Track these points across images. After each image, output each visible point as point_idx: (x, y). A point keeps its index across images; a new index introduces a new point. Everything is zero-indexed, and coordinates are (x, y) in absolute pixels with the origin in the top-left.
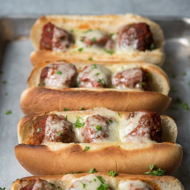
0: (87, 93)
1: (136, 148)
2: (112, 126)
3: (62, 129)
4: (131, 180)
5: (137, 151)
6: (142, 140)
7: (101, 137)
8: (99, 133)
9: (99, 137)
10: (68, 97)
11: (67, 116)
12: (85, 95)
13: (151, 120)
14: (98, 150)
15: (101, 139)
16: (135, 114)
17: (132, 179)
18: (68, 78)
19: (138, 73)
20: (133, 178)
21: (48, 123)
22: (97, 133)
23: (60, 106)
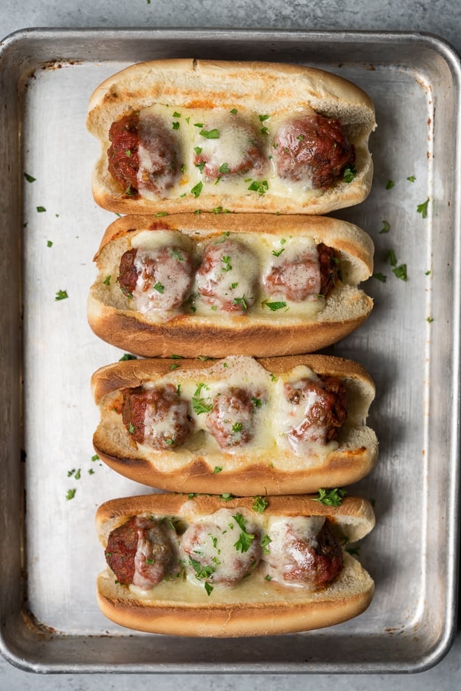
0: (214, 334)
1: (299, 468)
2: (259, 414)
3: (173, 431)
4: (290, 518)
5: (301, 474)
6: (310, 450)
7: (241, 444)
8: (238, 436)
9: (237, 443)
10: (180, 342)
11: (179, 386)
12: (211, 339)
13: (329, 416)
14: (236, 470)
15: (241, 446)
16: (302, 397)
17: (290, 515)
18: (176, 299)
19: (312, 279)
20: (293, 512)
21: (147, 419)
22: (233, 437)
23: (164, 352)
